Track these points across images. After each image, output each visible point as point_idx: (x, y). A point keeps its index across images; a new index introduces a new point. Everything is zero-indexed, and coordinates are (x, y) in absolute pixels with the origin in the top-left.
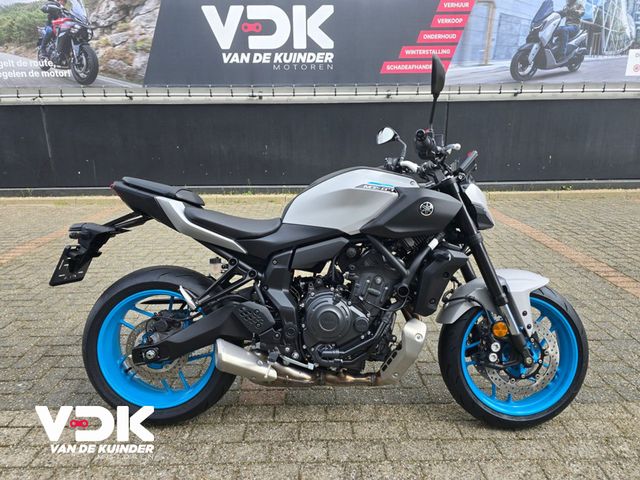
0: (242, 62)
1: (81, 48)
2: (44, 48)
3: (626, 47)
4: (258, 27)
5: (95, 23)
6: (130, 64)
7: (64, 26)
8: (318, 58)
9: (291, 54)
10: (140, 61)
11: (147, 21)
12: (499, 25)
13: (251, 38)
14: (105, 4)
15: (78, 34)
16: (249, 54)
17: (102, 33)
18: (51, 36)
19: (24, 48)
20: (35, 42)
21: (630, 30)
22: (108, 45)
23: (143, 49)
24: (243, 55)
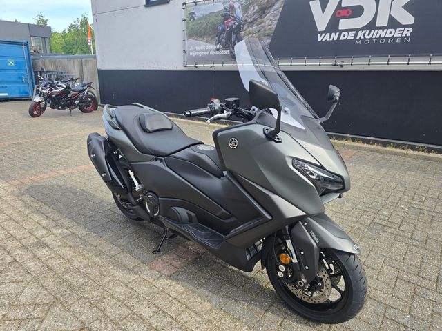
0: (331, 39)
1: (236, 36)
2: (219, 38)
4: (348, 13)
5: (245, 21)
7: (230, 24)
8: (397, 33)
9: (373, 31)
11: (274, 16)
13: (342, 21)
14: (252, 8)
15: (236, 28)
16: (338, 34)
17: (248, 27)
18: (223, 30)
19: (210, 38)
20: (215, 35)
22: (250, 33)
23: (269, 35)
24: (333, 34)
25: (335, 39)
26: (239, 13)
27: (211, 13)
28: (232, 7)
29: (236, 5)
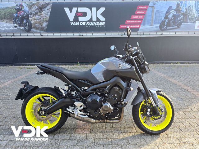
0: (76, 25)
1: (27, 21)
2: (15, 20)
3: (195, 20)
4: (81, 14)
5: (31, 13)
6: (42, 26)
7: (21, 14)
8: (100, 24)
9: (92, 22)
10: (45, 24)
11: (47, 12)
12: (156, 13)
14: (34, 7)
15: (26, 16)
17: (33, 16)
18: (17, 17)
19: (9, 21)
20: (12, 19)
21: (196, 15)
22: (35, 19)
23: (46, 21)
24: (77, 23)
25: (78, 25)
26: (26, 9)
27: (7, 7)
28: (21, 5)
29: (24, 5)
